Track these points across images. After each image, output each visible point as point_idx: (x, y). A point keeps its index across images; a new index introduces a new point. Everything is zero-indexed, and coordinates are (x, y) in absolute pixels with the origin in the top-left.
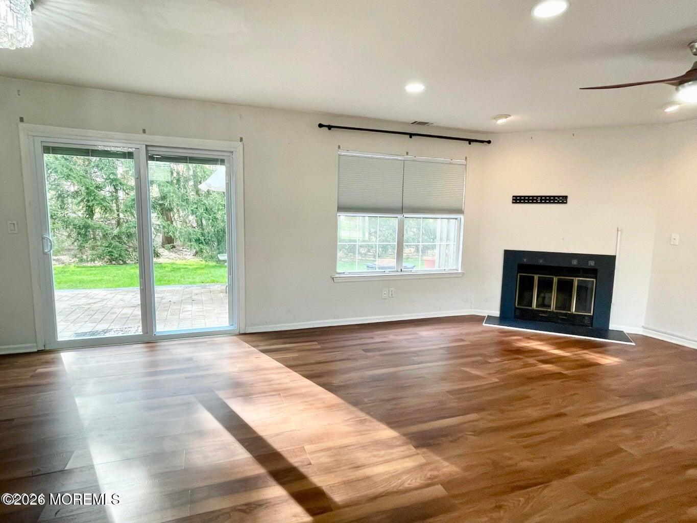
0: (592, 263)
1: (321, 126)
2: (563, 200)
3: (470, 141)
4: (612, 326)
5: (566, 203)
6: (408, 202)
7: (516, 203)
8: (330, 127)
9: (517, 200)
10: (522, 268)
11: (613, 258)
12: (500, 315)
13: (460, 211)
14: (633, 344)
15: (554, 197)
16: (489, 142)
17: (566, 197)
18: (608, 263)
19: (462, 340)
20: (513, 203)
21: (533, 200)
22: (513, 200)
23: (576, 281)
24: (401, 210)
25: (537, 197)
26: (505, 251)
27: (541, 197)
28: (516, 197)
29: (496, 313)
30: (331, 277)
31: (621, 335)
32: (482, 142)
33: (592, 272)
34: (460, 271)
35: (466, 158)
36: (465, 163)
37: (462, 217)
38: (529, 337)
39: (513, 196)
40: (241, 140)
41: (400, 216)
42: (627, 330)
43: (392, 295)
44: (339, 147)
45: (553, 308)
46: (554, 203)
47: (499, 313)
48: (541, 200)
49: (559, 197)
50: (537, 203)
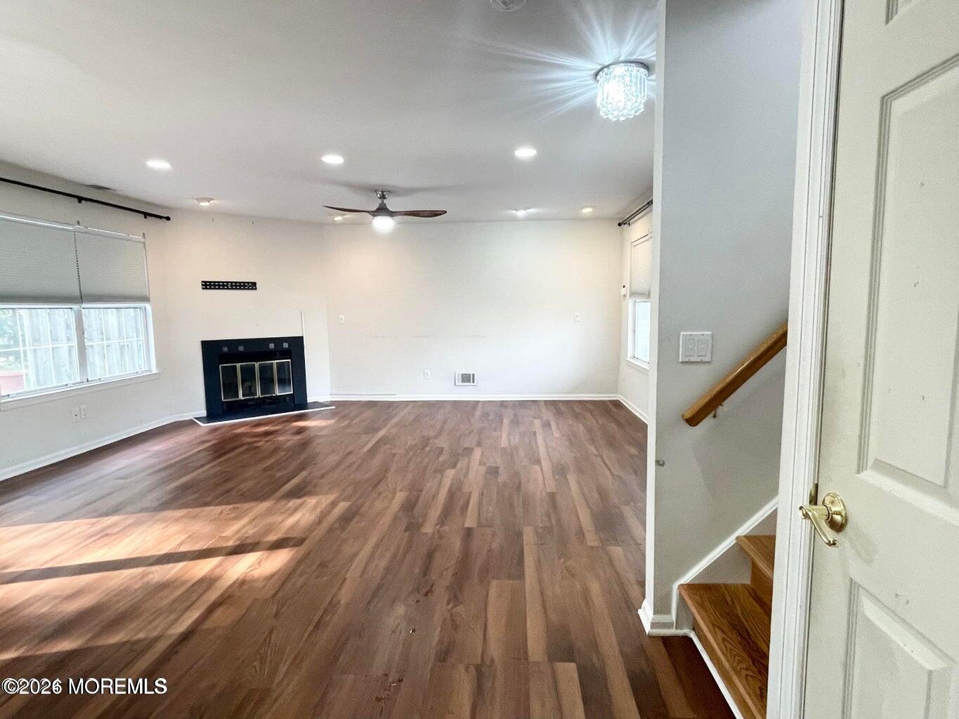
0: (286, 345)
2: (253, 286)
3: (146, 215)
4: (310, 400)
5: (256, 289)
6: (89, 287)
7: (206, 288)
9: (207, 285)
10: (223, 358)
11: (301, 338)
12: (207, 413)
13: (145, 299)
14: (333, 407)
15: (244, 283)
16: (168, 219)
17: (254, 284)
18: (297, 343)
20: (203, 288)
21: (223, 286)
22: (202, 285)
23: (275, 363)
24: (81, 298)
25: (228, 282)
26: (202, 342)
27: (231, 283)
28: (206, 282)
29: (204, 413)
31: (316, 404)
32: (160, 217)
33: (287, 353)
34: (155, 372)
35: (144, 235)
36: (143, 240)
37: (148, 306)
39: (203, 282)
41: (76, 307)
42: (321, 399)
43: (85, 415)
45: (259, 394)
46: (244, 289)
47: (205, 412)
48: (232, 285)
49: (248, 283)
50: (228, 289)
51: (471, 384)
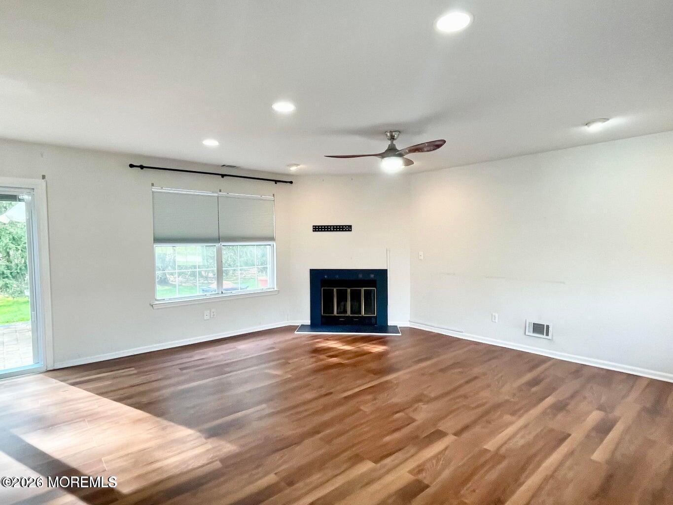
0: (372, 276)
1: (131, 166)
2: (348, 228)
3: (276, 182)
4: (390, 323)
5: (351, 231)
6: (224, 232)
7: (316, 231)
8: (142, 167)
9: (317, 229)
10: (325, 283)
11: (386, 271)
12: (311, 324)
13: (272, 239)
14: (400, 334)
15: (343, 226)
16: (291, 182)
17: (350, 227)
18: (382, 275)
19: (273, 348)
20: (313, 231)
21: (328, 228)
22: (313, 229)
23: (363, 289)
24: (218, 240)
25: (331, 226)
26: (310, 270)
27: (334, 226)
28: (316, 226)
29: (308, 322)
30: (150, 304)
31: (395, 329)
32: (286, 182)
33: (373, 283)
34: (276, 289)
35: (274, 195)
36: (273, 199)
37: (274, 243)
38: (327, 339)
39: (313, 226)
40: (44, 177)
41: (217, 245)
42: (399, 324)
43: (214, 315)
44: (153, 185)
45: (349, 313)
46: (343, 231)
47: (310, 321)
48: (334, 228)
49: (346, 226)
50: (331, 231)
51: (545, 336)
